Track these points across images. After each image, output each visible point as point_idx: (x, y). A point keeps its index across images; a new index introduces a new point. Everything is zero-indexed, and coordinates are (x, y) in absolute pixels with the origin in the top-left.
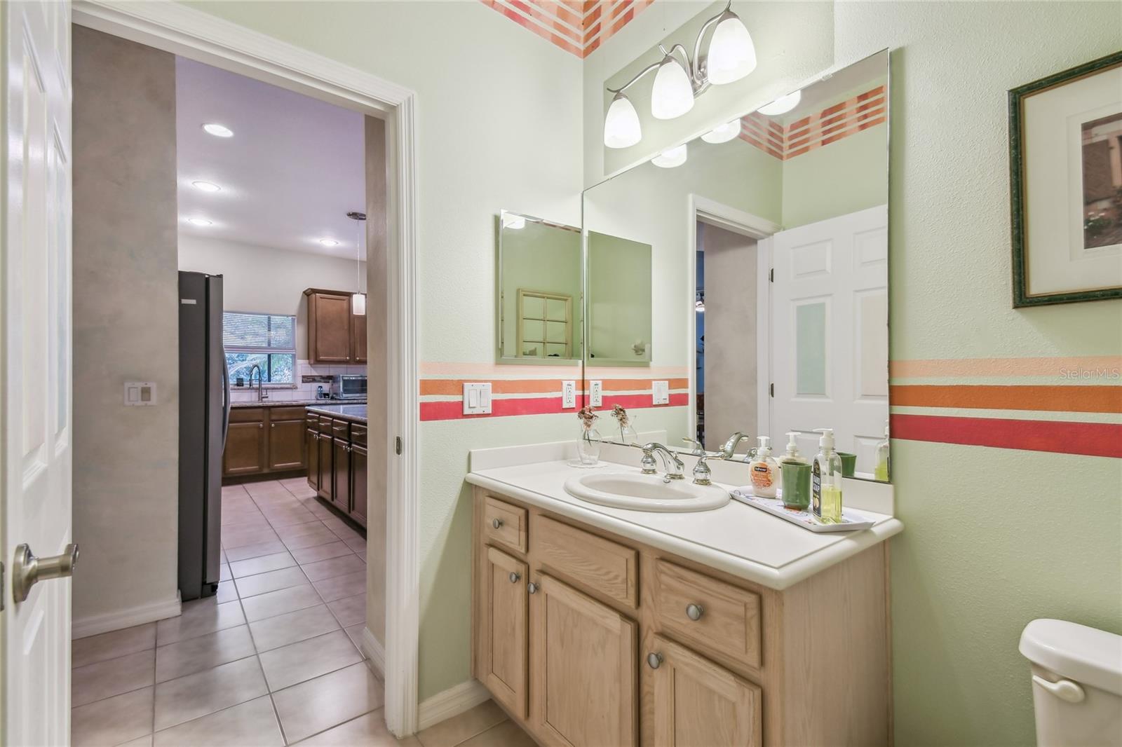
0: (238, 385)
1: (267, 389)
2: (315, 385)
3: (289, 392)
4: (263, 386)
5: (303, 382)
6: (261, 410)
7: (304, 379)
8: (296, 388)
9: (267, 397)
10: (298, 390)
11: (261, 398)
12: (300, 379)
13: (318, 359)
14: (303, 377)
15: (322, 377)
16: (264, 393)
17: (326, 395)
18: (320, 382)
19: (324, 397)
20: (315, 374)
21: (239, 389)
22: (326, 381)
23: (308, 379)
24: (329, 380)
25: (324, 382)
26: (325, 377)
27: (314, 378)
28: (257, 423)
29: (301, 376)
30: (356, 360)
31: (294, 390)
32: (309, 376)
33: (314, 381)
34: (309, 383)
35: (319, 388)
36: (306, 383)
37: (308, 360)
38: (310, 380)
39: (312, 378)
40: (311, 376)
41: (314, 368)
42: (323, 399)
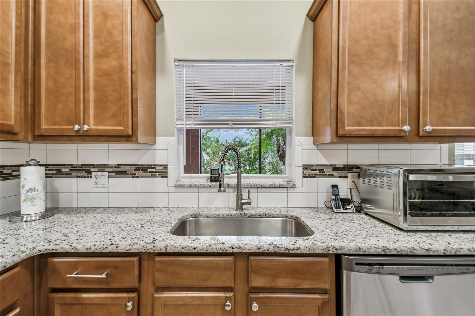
0: (211, 180)
1: (250, 187)
2: (326, 183)
3: (282, 194)
4: (244, 182)
5: (304, 176)
6: (230, 259)
7: (307, 172)
8: (294, 187)
9: (249, 203)
10: (297, 190)
11: (241, 205)
12: (300, 170)
14: (305, 167)
15: (336, 168)
16: (245, 195)
17: (346, 202)
18: (331, 175)
19: (343, 207)
20: (323, 161)
21: (210, 187)
22: (343, 175)
23: (312, 170)
24: (348, 173)
25: (340, 177)
26: (344, 168)
27: (323, 170)
28: (221, 294)
29: (302, 166)
30: (421, 133)
31: (290, 190)
32: (313, 166)
33: (322, 174)
34: (315, 177)
35: (330, 188)
36: (309, 179)
37: (312, 138)
38: (317, 172)
39: (319, 170)
40: (317, 165)
41: (321, 152)
42: (342, 210)
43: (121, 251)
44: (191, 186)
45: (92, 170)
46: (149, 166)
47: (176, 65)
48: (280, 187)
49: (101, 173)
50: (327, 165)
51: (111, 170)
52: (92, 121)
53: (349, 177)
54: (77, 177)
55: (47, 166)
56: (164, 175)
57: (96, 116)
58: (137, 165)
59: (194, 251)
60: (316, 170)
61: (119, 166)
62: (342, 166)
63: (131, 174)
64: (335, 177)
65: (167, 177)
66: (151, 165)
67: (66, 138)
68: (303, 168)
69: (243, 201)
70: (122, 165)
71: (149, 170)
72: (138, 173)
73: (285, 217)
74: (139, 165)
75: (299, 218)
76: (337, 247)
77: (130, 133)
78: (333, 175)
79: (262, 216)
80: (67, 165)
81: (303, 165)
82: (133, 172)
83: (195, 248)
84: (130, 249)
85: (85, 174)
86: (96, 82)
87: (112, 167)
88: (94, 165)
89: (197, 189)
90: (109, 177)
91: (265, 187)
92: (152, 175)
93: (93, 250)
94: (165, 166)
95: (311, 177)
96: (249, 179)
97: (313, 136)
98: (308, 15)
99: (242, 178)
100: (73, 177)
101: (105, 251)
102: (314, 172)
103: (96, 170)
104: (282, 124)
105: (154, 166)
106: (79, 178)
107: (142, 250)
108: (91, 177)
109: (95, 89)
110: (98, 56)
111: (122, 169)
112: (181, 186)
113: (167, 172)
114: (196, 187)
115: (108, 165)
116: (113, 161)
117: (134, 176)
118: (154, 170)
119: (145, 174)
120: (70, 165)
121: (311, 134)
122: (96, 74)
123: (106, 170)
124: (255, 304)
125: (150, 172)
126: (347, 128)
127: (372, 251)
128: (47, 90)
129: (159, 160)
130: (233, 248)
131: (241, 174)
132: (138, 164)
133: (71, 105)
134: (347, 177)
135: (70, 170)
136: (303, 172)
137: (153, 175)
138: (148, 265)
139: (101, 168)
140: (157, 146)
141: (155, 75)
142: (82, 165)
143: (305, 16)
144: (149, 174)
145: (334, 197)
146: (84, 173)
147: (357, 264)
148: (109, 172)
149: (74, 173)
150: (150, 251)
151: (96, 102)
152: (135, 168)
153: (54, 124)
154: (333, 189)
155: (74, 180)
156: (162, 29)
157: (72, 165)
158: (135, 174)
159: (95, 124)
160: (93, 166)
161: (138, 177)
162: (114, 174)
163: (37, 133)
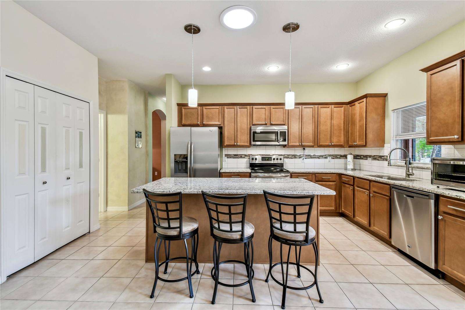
28: (366, 191)
44: (396, 166)
45: (368, 157)
46: (382, 156)
49: (370, 159)
51: (372, 157)
55: (354, 155)
56: (386, 160)
57: (358, 140)
71: (382, 158)
72: (380, 159)
77: (365, 144)
82: (378, 158)
85: (366, 159)
90: (372, 160)
91: (424, 169)
94: (386, 156)
100: (363, 159)
105: (384, 156)
108: (368, 160)
111: (375, 157)
114: (399, 166)
116: (373, 154)
117: (378, 160)
118: (383, 158)
119: (381, 159)
123: (371, 157)
125: (383, 159)
126: (431, 138)
128: (350, 133)
129: (385, 154)
132: (379, 155)
133: (354, 137)
137: (383, 160)
139: (370, 156)
140: (385, 148)
141: (385, 119)
147: (393, 188)
148: (372, 158)
151: (359, 135)
152: (378, 157)
153: (352, 143)
155: (364, 160)
156: (388, 99)
157: (364, 155)
159: (359, 142)
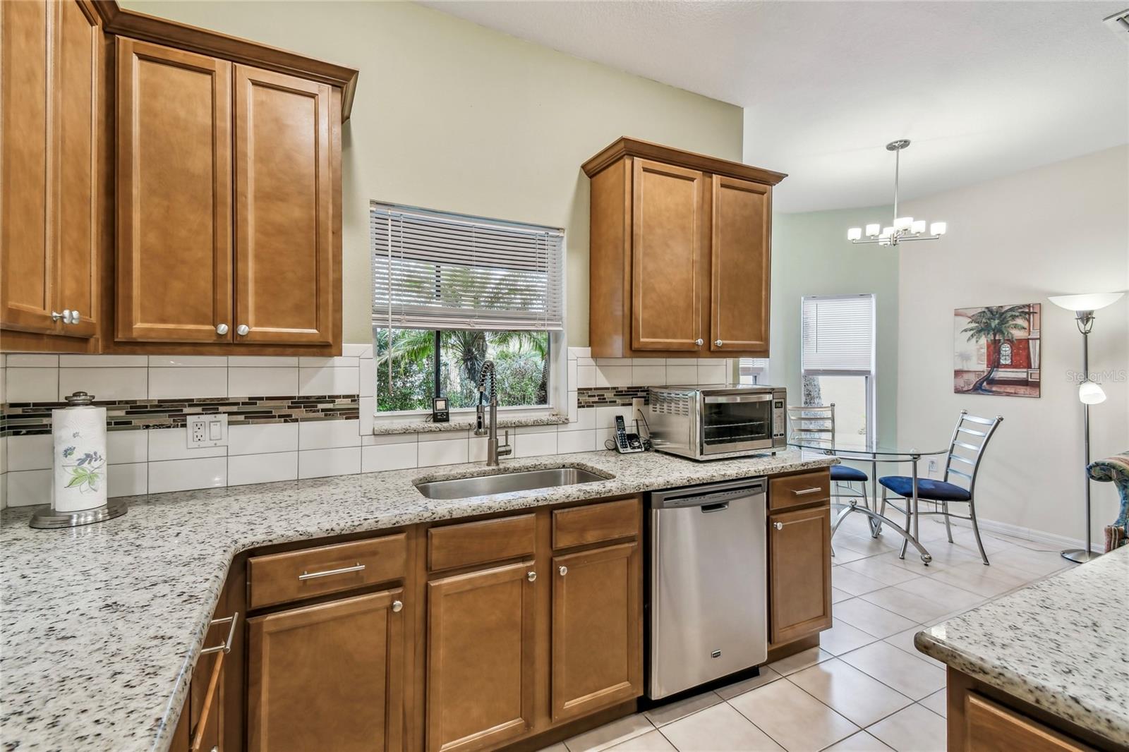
0: (436, 418)
1: (505, 426)
2: (606, 414)
5: (580, 406)
6: (534, 514)
7: (585, 398)
8: (566, 421)
9: (508, 452)
10: (571, 426)
11: (495, 455)
12: (574, 397)
13: (635, 345)
14: (581, 391)
15: (619, 393)
16: (502, 441)
17: (632, 437)
18: (613, 403)
19: (630, 446)
20: (603, 382)
21: (440, 430)
22: (627, 401)
23: (589, 396)
24: (632, 398)
25: (623, 405)
26: (629, 391)
27: (604, 395)
28: (520, 565)
29: (577, 390)
30: (712, 348)
31: (561, 428)
32: (590, 389)
33: (602, 401)
34: (593, 406)
35: (613, 420)
36: (586, 409)
37: (590, 348)
38: (596, 399)
39: (598, 396)
40: (596, 389)
41: (600, 369)
42: (629, 450)
43: (384, 527)
44: (406, 432)
45: (186, 410)
46: (321, 399)
47: (371, 211)
48: (547, 424)
49: (211, 417)
50: (607, 389)
51: (235, 409)
52: (251, 317)
53: (634, 404)
54: (147, 427)
56: (352, 414)
57: (259, 308)
58: (294, 398)
59: (489, 512)
60: (594, 396)
61: (253, 401)
62: (626, 389)
63: (280, 416)
64: (618, 405)
65: (358, 417)
66: (325, 397)
67: (187, 349)
68: (579, 393)
69: (500, 450)
70: (261, 399)
71: (320, 406)
72: (295, 413)
73: (561, 466)
74: (299, 398)
75: (583, 465)
76: (647, 483)
77: (330, 340)
78: (615, 402)
79: (530, 469)
80: (120, 402)
81: (579, 389)
82: (287, 412)
83: (490, 508)
84: (397, 522)
85: (170, 421)
86: (259, 245)
87: (237, 404)
88: (192, 400)
89: (415, 437)
90: (230, 423)
91: (527, 426)
92: (326, 415)
93: (337, 531)
94: (354, 398)
95: (588, 406)
96: (506, 414)
97: (590, 346)
98: (583, 167)
99: (497, 413)
100: (137, 428)
101: (358, 530)
102: (592, 399)
103: (199, 410)
104: (548, 325)
105: (332, 399)
106: (151, 431)
107: (417, 521)
108: (184, 426)
109: (257, 257)
110: (264, 197)
111: (260, 406)
112: (387, 433)
113: (358, 409)
114: (417, 432)
115: (227, 399)
116: (240, 392)
117: (287, 418)
118: (330, 406)
119: (312, 415)
120: (127, 402)
121: (588, 343)
122: (262, 229)
123: (221, 409)
124: (562, 568)
125: (323, 410)
126: (642, 340)
127: (679, 483)
128: (145, 250)
129: (342, 386)
130: (538, 501)
131: (496, 407)
132: (297, 395)
133: (205, 284)
134: (631, 404)
135: (128, 413)
136: (579, 400)
137: (329, 414)
138: (417, 545)
139: (210, 406)
142: (159, 401)
143: (580, 168)
144: (322, 414)
145: (619, 433)
146: (165, 418)
147: (666, 499)
148: (230, 414)
149: (136, 421)
150: (428, 520)
151: (262, 281)
152: (288, 403)
153: (164, 321)
154: (617, 421)
155: (141, 435)
157: (135, 402)
158: (290, 416)
160: (191, 403)
161: (296, 420)
162: (241, 418)
163: (120, 337)
